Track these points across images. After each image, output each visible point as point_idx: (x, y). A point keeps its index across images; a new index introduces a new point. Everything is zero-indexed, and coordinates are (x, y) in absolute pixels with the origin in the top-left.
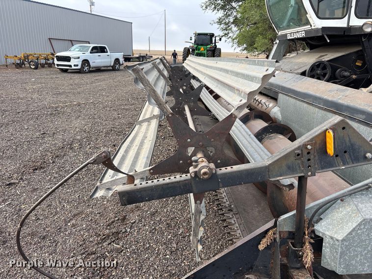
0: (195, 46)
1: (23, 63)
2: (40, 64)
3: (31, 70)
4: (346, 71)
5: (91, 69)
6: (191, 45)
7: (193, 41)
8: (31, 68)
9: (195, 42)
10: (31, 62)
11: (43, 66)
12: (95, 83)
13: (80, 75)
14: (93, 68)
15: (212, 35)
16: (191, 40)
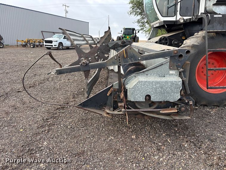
0: (124, 36)
1: (27, 45)
2: (36, 45)
3: (31, 48)
4: (176, 41)
5: (63, 48)
6: (121, 35)
7: (123, 33)
8: (31, 47)
9: (124, 33)
10: (31, 43)
11: (37, 46)
12: (65, 54)
13: (57, 51)
14: (64, 47)
15: (134, 29)
16: (122, 32)
